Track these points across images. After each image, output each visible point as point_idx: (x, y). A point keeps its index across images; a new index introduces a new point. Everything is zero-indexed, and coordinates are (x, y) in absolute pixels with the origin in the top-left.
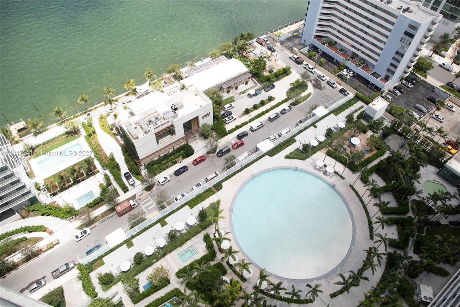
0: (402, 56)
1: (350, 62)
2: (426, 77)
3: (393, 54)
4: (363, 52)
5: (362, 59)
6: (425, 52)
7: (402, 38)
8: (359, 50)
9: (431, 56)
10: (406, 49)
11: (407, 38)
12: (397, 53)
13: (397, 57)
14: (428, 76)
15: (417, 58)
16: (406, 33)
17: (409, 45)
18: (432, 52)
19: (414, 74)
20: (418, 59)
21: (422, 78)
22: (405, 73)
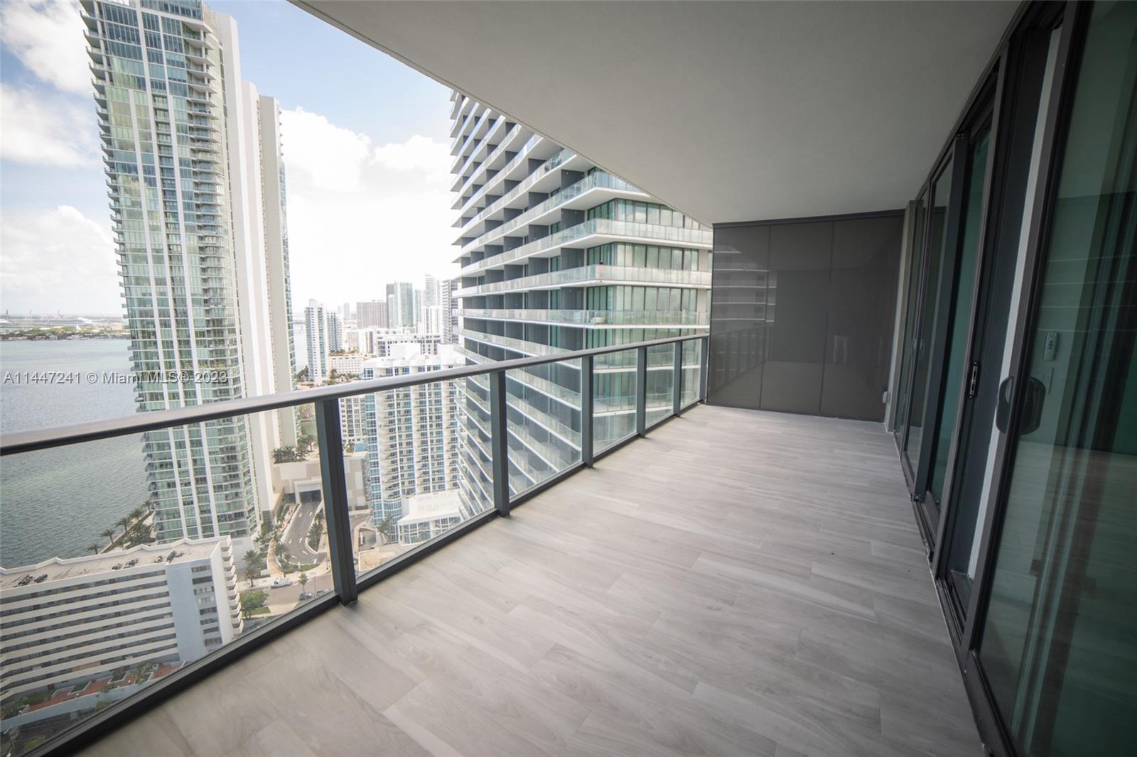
0: (214, 610)
1: (118, 688)
2: (267, 611)
3: (199, 618)
4: (135, 655)
5: (141, 665)
6: (241, 586)
7: (195, 591)
8: (124, 658)
9: (252, 586)
10: (212, 599)
11: (202, 585)
12: (202, 612)
13: (207, 616)
14: (270, 607)
15: (238, 598)
16: (195, 581)
17: (213, 590)
18: (249, 581)
19: (250, 619)
20: (241, 600)
21: (265, 615)
22: (237, 626)
